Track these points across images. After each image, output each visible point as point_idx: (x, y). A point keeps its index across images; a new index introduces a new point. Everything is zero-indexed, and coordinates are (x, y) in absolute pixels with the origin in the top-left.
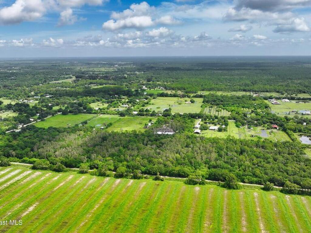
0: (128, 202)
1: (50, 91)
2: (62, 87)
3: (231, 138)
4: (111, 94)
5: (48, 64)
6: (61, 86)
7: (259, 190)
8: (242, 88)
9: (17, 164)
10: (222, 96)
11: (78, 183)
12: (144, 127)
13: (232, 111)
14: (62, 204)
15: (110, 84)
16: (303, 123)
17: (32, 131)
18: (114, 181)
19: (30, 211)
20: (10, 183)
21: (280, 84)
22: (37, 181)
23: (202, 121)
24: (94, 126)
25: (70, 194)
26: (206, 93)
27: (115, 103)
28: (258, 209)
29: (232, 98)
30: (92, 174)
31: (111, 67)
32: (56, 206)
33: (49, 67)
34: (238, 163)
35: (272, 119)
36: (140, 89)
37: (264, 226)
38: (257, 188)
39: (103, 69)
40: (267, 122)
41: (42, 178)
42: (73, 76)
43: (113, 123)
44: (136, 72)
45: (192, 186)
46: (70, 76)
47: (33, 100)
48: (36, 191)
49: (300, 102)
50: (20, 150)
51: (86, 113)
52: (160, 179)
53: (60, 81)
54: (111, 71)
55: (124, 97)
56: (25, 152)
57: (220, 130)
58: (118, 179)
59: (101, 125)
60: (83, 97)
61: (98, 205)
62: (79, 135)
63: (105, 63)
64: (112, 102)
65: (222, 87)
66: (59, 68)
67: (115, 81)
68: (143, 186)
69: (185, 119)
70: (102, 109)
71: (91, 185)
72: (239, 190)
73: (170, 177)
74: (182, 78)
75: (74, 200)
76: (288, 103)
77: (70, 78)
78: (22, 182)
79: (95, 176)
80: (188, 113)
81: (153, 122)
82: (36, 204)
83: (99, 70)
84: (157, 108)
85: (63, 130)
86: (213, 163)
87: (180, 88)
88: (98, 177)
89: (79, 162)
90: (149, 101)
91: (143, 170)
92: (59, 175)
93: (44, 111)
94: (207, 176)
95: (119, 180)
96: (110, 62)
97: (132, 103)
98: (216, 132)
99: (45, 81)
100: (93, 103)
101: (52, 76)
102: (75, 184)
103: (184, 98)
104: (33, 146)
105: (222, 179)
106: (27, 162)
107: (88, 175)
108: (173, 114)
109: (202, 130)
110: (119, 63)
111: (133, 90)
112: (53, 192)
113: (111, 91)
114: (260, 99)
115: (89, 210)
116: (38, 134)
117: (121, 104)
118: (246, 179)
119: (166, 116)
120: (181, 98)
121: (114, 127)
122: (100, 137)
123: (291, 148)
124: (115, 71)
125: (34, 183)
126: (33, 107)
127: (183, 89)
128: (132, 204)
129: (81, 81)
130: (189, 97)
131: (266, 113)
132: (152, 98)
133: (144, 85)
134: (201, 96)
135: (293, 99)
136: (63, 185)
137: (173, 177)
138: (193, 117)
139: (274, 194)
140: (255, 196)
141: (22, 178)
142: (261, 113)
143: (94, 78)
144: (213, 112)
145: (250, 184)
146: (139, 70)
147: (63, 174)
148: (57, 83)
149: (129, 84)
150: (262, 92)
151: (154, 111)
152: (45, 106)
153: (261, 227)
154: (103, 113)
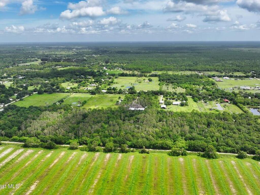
0: (124, 175)
1: (21, 73)
2: (31, 69)
3: (195, 112)
4: (77, 74)
5: (13, 48)
6: (29, 68)
7: (234, 158)
8: (188, 68)
9: (8, 143)
10: (174, 75)
11: (71, 159)
12: (116, 104)
13: (186, 88)
14: (62, 181)
15: (74, 66)
16: (248, 97)
17: (14, 111)
18: (104, 156)
19: (33, 190)
20: (5, 162)
21: (216, 64)
22: (31, 159)
23: (164, 97)
24: (71, 104)
25: (67, 170)
26: (159, 73)
27: (84, 83)
28: (241, 177)
29: (182, 76)
30: (82, 150)
31: (70, 51)
32: (57, 184)
33: (14, 51)
34: (210, 134)
35: (222, 94)
36: (101, 70)
37: (252, 192)
38: (233, 156)
39: (63, 53)
40: (219, 97)
41: (35, 156)
42: (38, 59)
43: (87, 101)
44: (93, 55)
45: (176, 157)
46: (36, 59)
47: (7, 81)
48: (33, 169)
49: (238, 79)
50: (9, 129)
51: (60, 93)
52: (146, 152)
53: (28, 64)
54: (71, 54)
55: (90, 77)
56: (13, 131)
57: (182, 105)
58: (107, 153)
59: (76, 102)
60: (54, 78)
61: (96, 181)
62: (61, 113)
63: (64, 47)
64: (80, 82)
65: (171, 67)
66: (23, 52)
67: (78, 63)
68: (132, 159)
69: (149, 95)
70: (73, 88)
71: (83, 160)
72: (217, 159)
73: (154, 150)
74: (134, 60)
75: (73, 176)
76: (229, 80)
77: (36, 61)
78: (17, 161)
79: (85, 152)
80: (150, 90)
81: (122, 99)
82: (36, 183)
83: (60, 54)
84: (122, 86)
85: (44, 109)
86: (188, 135)
87: (136, 68)
88: (89, 152)
89: (68, 139)
90: (113, 81)
91: (129, 145)
92: (51, 152)
93: (20, 91)
94: (187, 148)
95: (108, 155)
96: (68, 47)
97: (99, 82)
98: (179, 106)
99: (14, 64)
100: (63, 82)
101: (20, 59)
102: (69, 161)
103: (141, 77)
104: (20, 125)
105: (201, 150)
106: (17, 140)
107: (78, 151)
108: (138, 92)
109: (167, 105)
110: (76, 47)
111: (95, 71)
112: (50, 169)
113: (77, 72)
114: (205, 77)
115: (90, 186)
116: (22, 113)
117: (89, 83)
118: (221, 148)
119: (132, 94)
120: (139, 77)
121: (89, 104)
122: (81, 114)
123: (248, 119)
124: (75, 55)
125: (29, 161)
126: (9, 88)
127: (138, 69)
128: (128, 178)
129: (47, 64)
130: (146, 76)
131: (215, 89)
132: (114, 78)
133: (104, 66)
134: (156, 76)
135: (231, 77)
136: (58, 162)
137: (157, 149)
138: (156, 94)
139: (248, 161)
140: (233, 164)
141: (16, 157)
142: (211, 89)
143: (59, 61)
144: (170, 89)
145: (225, 153)
146: (95, 53)
147: (54, 151)
148: (25, 65)
149: (91, 65)
150: (204, 71)
151: (121, 89)
152: (20, 86)
153: (249, 194)
154: (75, 92)
